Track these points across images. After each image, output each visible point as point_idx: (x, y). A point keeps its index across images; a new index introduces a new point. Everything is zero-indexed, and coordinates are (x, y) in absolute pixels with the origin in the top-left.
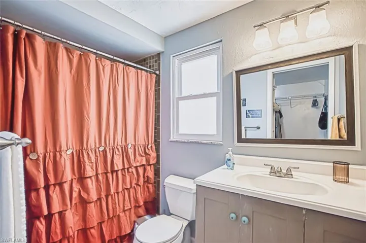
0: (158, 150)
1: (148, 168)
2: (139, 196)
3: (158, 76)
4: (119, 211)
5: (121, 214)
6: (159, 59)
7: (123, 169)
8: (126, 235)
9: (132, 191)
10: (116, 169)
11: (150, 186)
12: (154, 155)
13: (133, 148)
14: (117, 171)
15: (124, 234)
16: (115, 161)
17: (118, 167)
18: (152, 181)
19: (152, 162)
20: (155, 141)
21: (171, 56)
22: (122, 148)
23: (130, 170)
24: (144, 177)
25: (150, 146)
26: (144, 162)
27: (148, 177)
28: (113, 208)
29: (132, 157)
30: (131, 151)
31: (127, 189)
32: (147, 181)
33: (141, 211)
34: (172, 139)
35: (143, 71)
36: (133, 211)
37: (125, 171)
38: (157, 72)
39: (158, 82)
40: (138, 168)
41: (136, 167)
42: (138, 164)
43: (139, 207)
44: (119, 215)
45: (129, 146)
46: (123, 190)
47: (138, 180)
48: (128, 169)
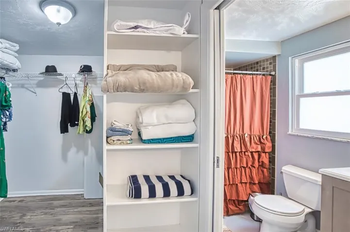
0: (273, 141)
1: (263, 155)
2: (254, 175)
3: (274, 76)
4: (237, 181)
5: (239, 185)
6: (275, 62)
7: (241, 152)
8: (243, 201)
9: (247, 170)
10: (236, 150)
11: (265, 170)
12: (269, 144)
13: (248, 137)
14: (236, 152)
15: (242, 199)
16: (235, 145)
17: (237, 150)
18: (267, 166)
19: (267, 150)
20: (270, 133)
21: (290, 58)
22: (240, 136)
23: (246, 153)
24: (259, 162)
25: (264, 137)
26: (259, 149)
27: (262, 162)
28: (233, 178)
29: (248, 144)
30: (247, 139)
31: (243, 167)
32: (262, 165)
33: (256, 188)
34: (290, 132)
35: (258, 76)
36: (248, 185)
37: (242, 154)
38: (273, 73)
39: (273, 82)
40: (254, 153)
41: (252, 152)
42: (254, 150)
43: (254, 184)
44: (237, 184)
45: (246, 135)
46: (241, 167)
47: (253, 163)
48: (244, 152)
